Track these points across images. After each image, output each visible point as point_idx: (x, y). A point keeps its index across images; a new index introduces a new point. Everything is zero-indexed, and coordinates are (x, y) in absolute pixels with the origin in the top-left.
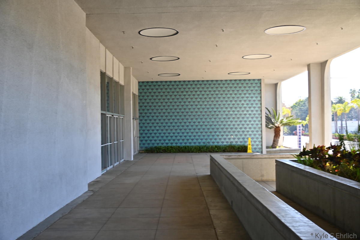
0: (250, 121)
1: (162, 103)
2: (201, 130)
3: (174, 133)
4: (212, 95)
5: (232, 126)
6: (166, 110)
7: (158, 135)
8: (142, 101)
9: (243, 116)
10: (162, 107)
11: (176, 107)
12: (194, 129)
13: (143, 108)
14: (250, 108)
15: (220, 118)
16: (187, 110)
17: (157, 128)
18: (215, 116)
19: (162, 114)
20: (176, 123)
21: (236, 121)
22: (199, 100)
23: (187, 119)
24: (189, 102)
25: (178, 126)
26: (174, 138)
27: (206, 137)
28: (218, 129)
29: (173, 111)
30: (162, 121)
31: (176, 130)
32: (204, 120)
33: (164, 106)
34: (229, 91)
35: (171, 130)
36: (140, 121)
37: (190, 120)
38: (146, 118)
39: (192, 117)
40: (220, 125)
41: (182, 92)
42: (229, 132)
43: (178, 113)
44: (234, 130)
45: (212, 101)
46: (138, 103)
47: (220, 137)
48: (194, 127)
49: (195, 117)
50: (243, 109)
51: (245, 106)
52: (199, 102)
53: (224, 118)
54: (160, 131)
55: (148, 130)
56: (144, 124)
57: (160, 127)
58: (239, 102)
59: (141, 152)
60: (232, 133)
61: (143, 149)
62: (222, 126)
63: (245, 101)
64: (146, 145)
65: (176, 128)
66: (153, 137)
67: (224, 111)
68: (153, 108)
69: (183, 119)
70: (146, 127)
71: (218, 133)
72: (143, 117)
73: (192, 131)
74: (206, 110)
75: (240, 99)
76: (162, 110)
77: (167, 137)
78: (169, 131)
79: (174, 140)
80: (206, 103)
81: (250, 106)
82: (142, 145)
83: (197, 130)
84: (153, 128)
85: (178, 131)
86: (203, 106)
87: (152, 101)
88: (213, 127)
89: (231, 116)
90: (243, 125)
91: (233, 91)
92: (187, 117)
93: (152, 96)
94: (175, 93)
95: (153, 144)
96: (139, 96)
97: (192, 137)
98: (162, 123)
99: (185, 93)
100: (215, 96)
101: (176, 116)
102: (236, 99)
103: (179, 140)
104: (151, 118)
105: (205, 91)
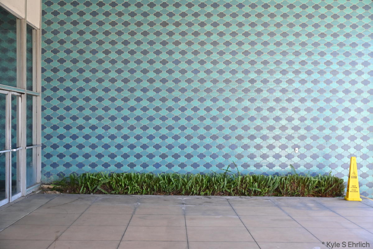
0: (347, 110)
1: (107, 52)
2: (214, 131)
3: (138, 137)
4: (246, 34)
5: (296, 122)
6: (119, 71)
7: (93, 140)
8: (51, 45)
9: (328, 95)
10: (107, 65)
11: (145, 65)
12: (195, 128)
13: (55, 64)
14: (347, 73)
15: (265, 100)
16: (177, 75)
17: (93, 121)
18: (253, 94)
19: (106, 84)
20: (145, 109)
21: (309, 110)
22: (209, 47)
23: (176, 100)
24: (183, 53)
25: (151, 119)
26: (138, 150)
27: (226, 150)
28: (258, 128)
29: (138, 75)
30: (106, 103)
31: (145, 128)
32: (221, 103)
33: (113, 62)
34: (291, 25)
35: (132, 128)
36: (46, 102)
37: (182, 103)
38: (61, 93)
39: (190, 94)
40: (265, 119)
41: (165, 24)
42: (290, 138)
43: (151, 81)
44: (302, 132)
45: (246, 53)
46: (40, 51)
47: (265, 151)
48: (195, 122)
49: (198, 94)
50: (328, 76)
51: (335, 67)
52: (209, 53)
53: (277, 100)
54: (100, 131)
55: (68, 128)
56: (55, 109)
57: (100, 118)
58: (319, 57)
59: (46, 186)
60: (296, 141)
61: (53, 178)
62: (271, 122)
63: (335, 54)
64: (61, 169)
65: (145, 122)
66: (81, 147)
67: (278, 81)
68: (81, 65)
69: (164, 100)
70: (61, 118)
71: (258, 141)
72: (55, 89)
73: (189, 131)
74: (227, 75)
75: (322, 48)
76: (107, 71)
77: (119, 146)
78: (125, 131)
79: (138, 156)
80: (228, 57)
81: (348, 67)
82: (49, 169)
83: (201, 131)
84: (81, 121)
85: (151, 131)
86: (221, 66)
87: (81, 46)
88: (246, 122)
89: (296, 93)
90: (327, 119)
91: (304, 25)
92: (176, 94)
93: (81, 33)
94: (145, 27)
95: (80, 165)
96: (44, 32)
97: (189, 150)
98: (106, 109)
99: (171, 28)
100: (253, 38)
101: (145, 90)
102: (310, 48)
103: (151, 156)
104: (74, 93)
105: (227, 25)
